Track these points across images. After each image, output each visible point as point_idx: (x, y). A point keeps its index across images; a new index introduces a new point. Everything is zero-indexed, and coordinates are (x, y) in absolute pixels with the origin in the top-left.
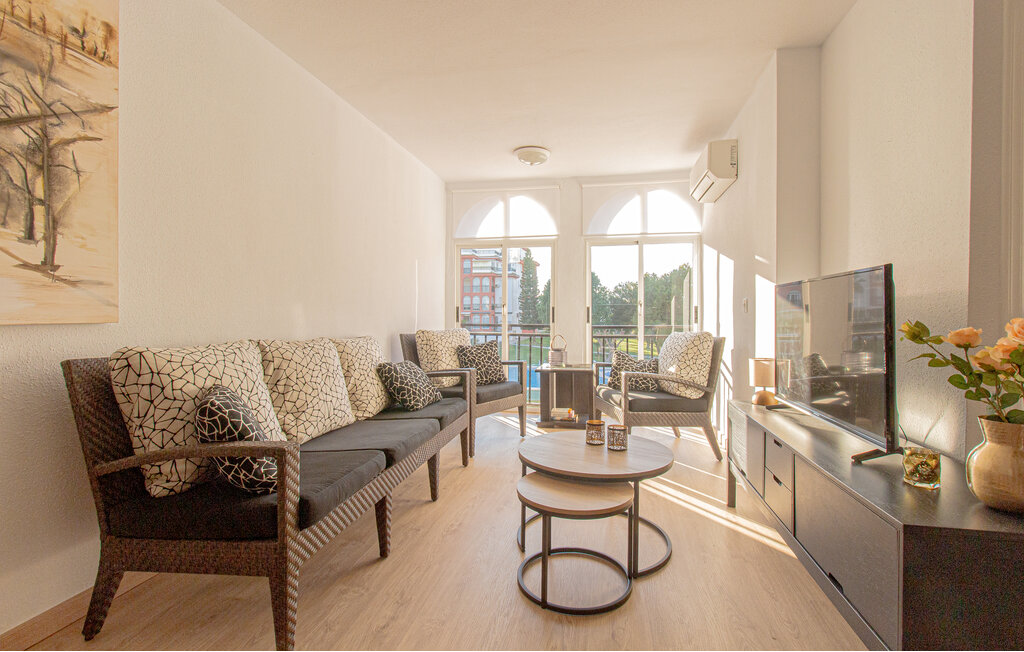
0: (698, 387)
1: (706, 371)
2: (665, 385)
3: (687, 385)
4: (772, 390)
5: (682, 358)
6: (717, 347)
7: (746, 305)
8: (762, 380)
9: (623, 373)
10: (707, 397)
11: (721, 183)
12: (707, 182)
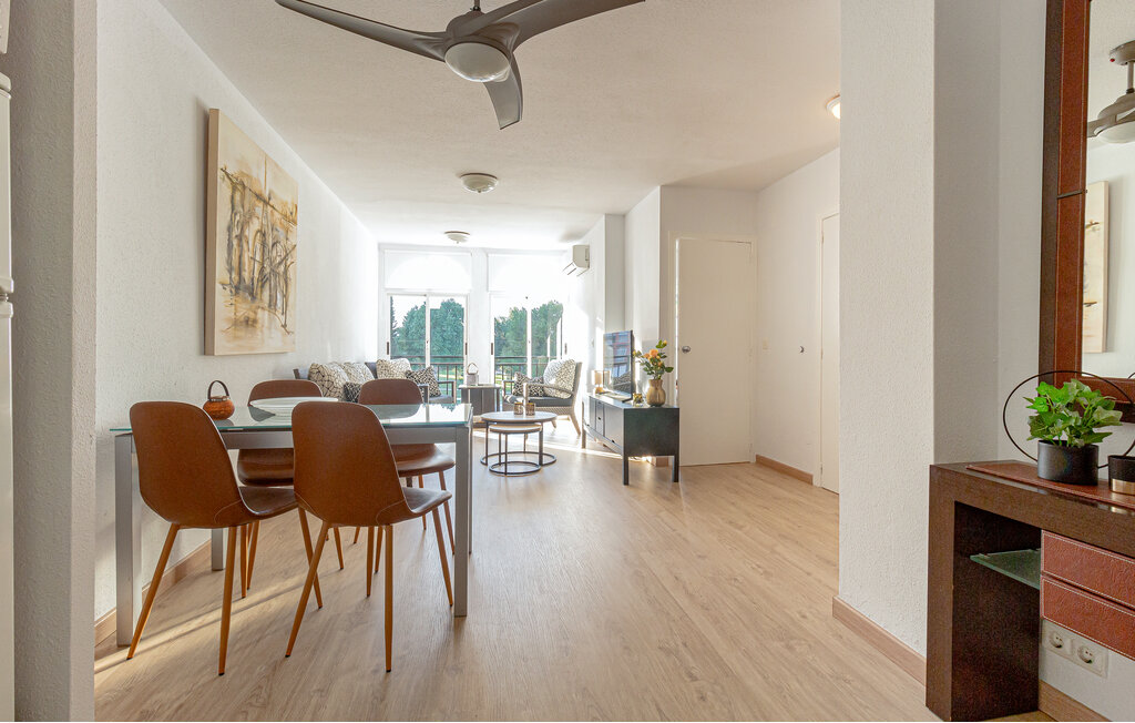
0: (567, 392)
1: (571, 383)
2: (548, 391)
3: (561, 390)
4: (601, 386)
5: (559, 374)
6: (578, 367)
7: (593, 343)
8: (598, 382)
9: (525, 384)
10: (572, 397)
11: (579, 270)
12: (572, 268)
